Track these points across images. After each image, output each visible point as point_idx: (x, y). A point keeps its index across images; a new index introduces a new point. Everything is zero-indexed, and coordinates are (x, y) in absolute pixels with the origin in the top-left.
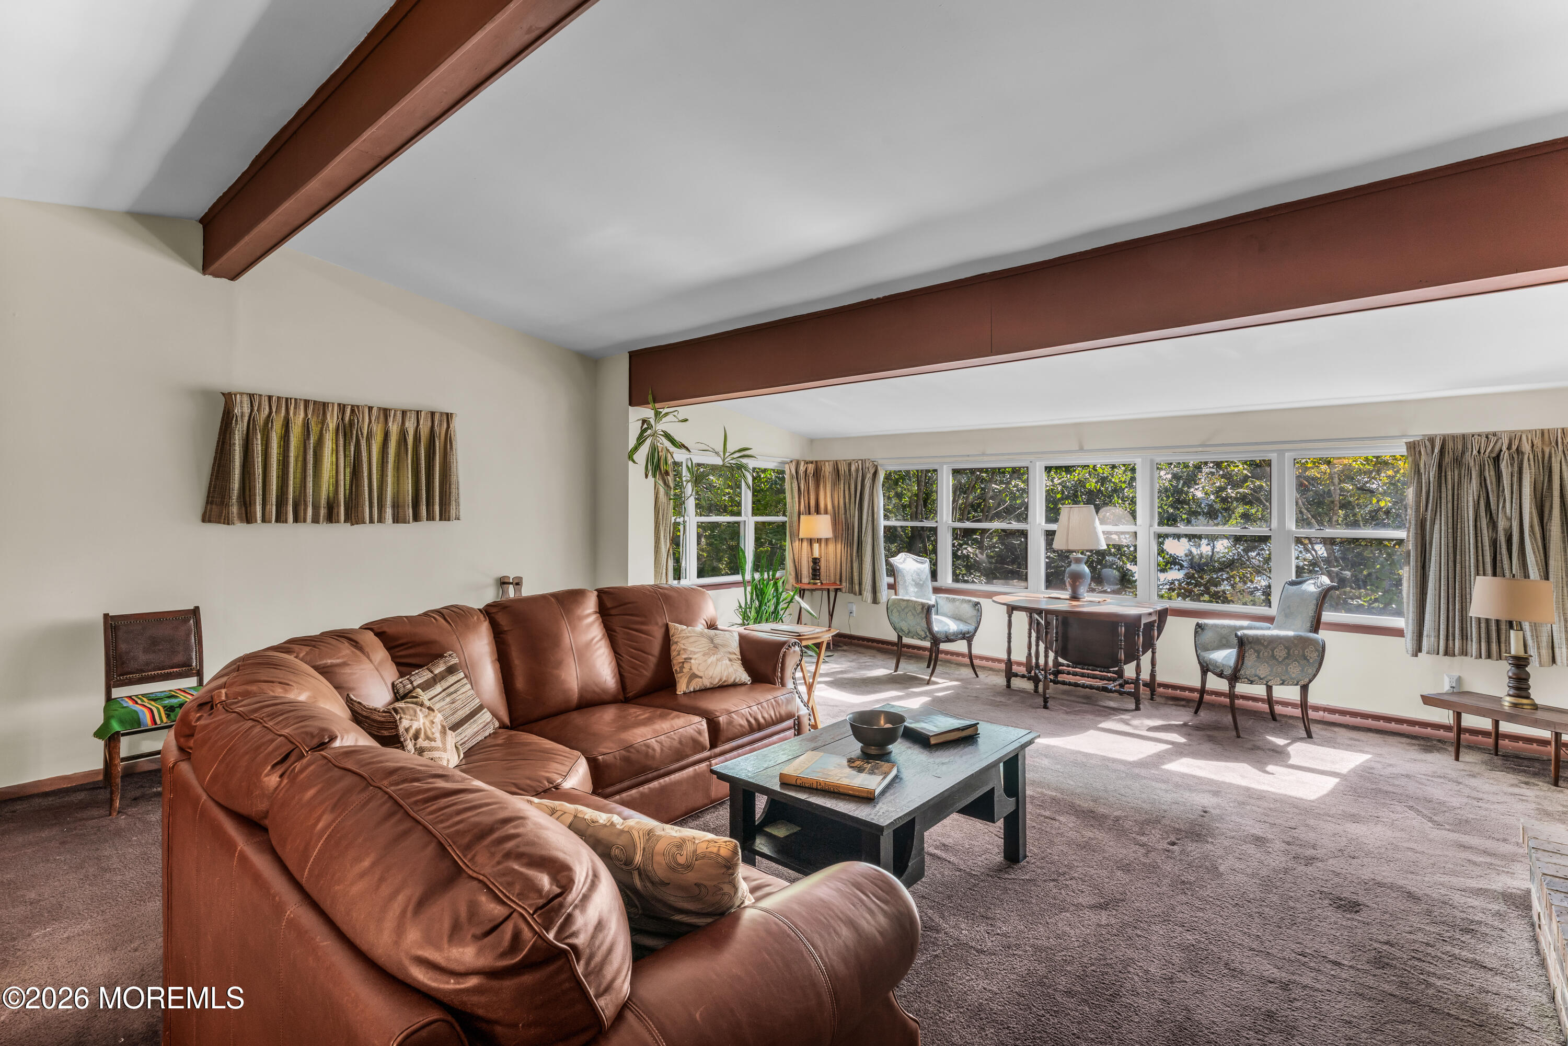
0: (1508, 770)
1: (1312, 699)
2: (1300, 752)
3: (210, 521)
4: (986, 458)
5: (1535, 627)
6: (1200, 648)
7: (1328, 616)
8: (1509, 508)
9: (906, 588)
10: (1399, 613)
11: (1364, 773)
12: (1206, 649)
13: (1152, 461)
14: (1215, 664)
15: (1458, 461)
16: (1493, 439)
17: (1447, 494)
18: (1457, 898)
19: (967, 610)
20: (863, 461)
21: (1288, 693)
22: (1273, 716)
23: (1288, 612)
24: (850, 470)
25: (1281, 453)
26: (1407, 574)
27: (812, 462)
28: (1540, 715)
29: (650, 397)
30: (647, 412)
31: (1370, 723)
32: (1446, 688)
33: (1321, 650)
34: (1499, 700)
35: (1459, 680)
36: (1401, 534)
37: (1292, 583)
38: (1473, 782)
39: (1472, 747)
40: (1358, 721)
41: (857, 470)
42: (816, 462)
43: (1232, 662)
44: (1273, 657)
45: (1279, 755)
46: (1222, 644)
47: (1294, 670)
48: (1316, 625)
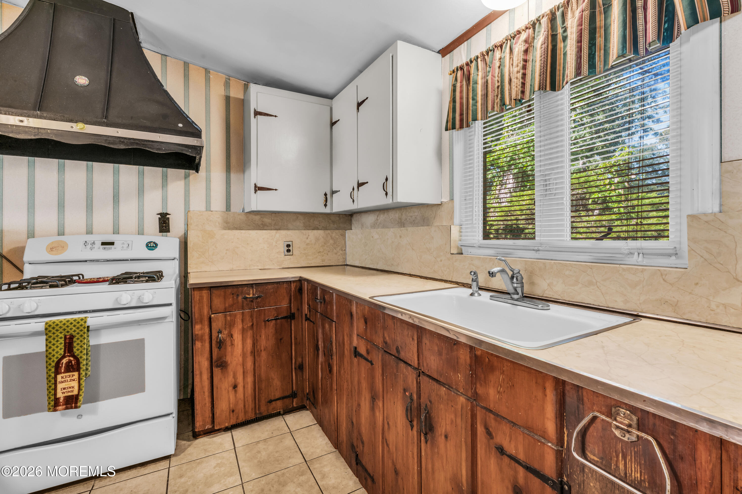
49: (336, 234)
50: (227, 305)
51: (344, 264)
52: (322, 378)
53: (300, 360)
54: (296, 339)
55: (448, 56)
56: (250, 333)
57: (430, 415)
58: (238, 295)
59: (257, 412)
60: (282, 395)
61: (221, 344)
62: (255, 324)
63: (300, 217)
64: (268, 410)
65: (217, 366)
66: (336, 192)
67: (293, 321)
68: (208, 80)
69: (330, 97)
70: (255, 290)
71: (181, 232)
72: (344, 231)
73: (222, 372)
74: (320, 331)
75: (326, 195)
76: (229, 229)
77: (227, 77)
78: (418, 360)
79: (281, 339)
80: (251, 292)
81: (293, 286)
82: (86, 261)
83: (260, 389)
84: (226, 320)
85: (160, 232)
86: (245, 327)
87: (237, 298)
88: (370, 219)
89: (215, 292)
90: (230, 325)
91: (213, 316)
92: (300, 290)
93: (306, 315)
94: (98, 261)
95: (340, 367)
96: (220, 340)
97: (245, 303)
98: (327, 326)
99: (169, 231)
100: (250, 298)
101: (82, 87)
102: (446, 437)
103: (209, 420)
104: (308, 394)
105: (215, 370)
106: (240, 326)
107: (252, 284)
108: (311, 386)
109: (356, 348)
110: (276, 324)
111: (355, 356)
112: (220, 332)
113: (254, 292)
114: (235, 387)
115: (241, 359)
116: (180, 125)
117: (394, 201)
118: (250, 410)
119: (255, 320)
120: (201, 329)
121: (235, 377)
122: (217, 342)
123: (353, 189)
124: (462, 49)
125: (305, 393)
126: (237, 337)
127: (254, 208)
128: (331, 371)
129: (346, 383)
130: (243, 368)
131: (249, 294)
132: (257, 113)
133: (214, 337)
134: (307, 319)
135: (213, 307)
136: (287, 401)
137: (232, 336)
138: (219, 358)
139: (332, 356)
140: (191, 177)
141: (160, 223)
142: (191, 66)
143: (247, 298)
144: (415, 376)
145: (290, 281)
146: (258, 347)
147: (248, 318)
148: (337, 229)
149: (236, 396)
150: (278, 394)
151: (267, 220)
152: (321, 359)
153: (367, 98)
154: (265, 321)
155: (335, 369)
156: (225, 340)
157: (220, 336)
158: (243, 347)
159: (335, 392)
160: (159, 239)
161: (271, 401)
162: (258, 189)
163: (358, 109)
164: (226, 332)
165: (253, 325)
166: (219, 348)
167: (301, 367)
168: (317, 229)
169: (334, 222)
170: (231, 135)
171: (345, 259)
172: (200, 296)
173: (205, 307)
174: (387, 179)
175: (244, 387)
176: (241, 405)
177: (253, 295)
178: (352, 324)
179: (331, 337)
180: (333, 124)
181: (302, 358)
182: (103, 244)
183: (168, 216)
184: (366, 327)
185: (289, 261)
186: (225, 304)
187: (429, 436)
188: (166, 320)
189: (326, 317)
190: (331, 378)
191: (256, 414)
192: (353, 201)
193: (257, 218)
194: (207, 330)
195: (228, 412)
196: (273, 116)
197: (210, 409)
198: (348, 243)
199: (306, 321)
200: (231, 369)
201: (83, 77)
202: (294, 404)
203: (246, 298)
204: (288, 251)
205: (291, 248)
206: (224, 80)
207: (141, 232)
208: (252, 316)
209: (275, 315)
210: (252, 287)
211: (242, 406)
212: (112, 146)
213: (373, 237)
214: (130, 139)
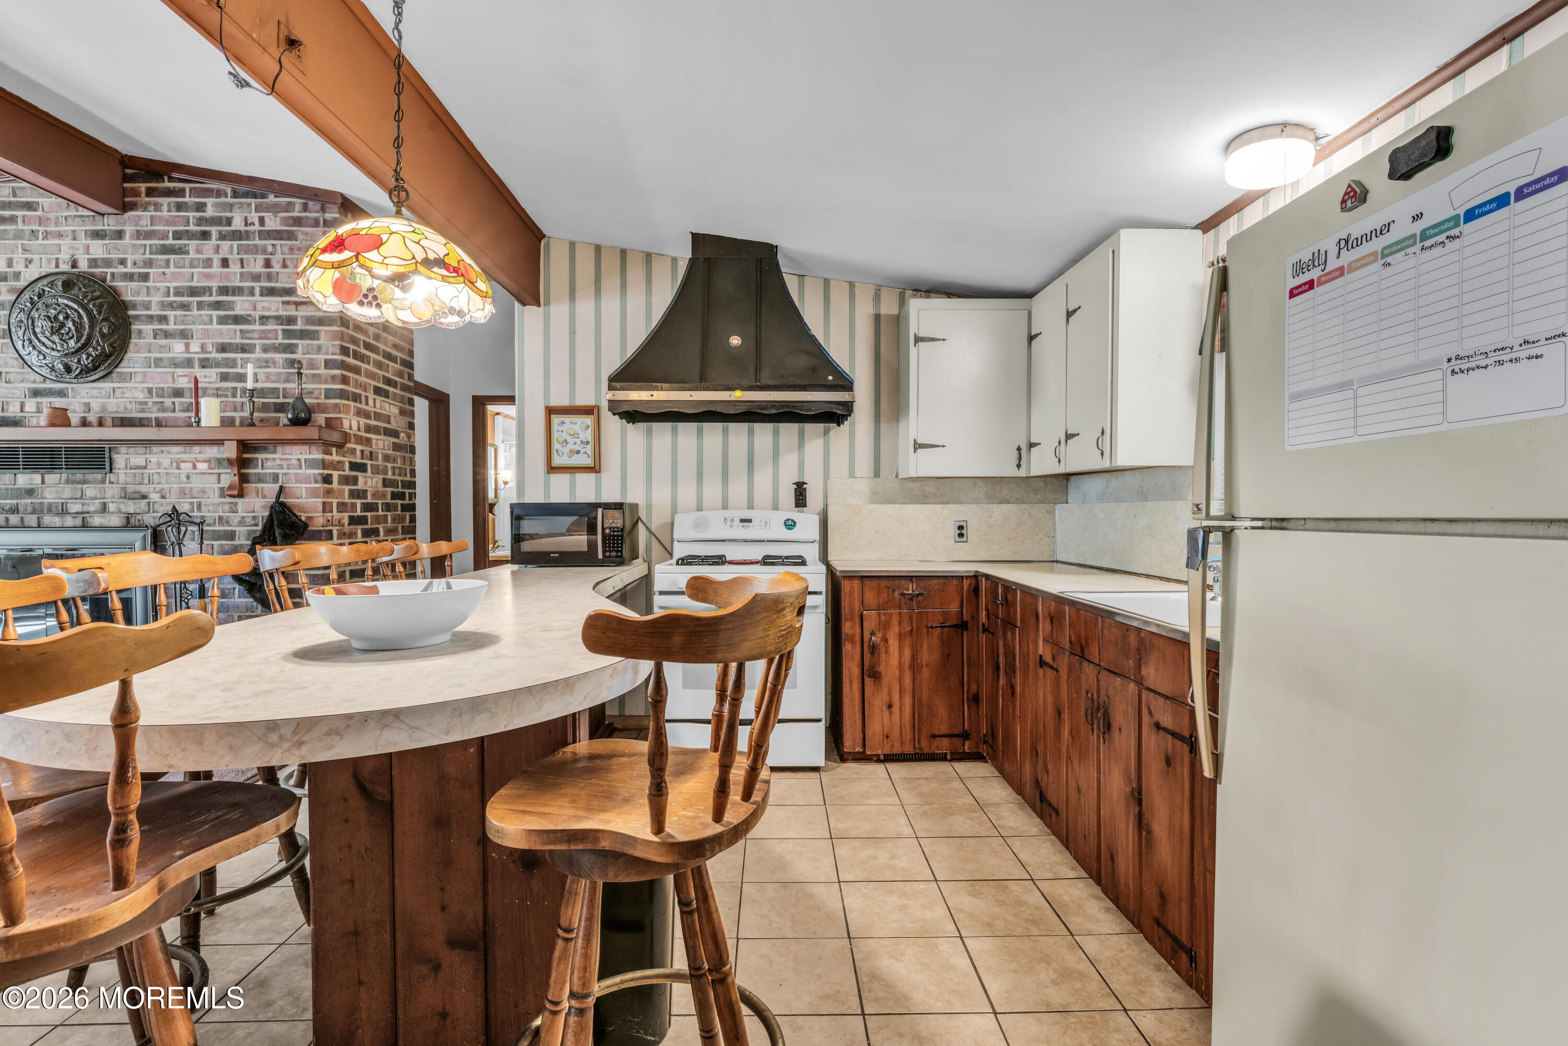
49: (1037, 510)
50: (881, 601)
51: (1052, 559)
52: (1003, 706)
53: (974, 687)
54: (969, 657)
55: (1212, 232)
56: (908, 641)
57: (1107, 713)
58: (894, 590)
59: (917, 746)
60: (950, 732)
61: (874, 648)
62: (914, 630)
63: (979, 482)
64: (930, 747)
65: (870, 676)
66: (1036, 445)
67: (965, 633)
68: (852, 297)
69: (1028, 295)
70: (915, 585)
71: (820, 507)
72: (1053, 505)
73: (875, 685)
74: (1001, 643)
75: (1019, 449)
76: (878, 503)
77: (877, 287)
78: (1100, 655)
79: (948, 655)
80: (911, 587)
81: (966, 584)
82: (724, 541)
83: (920, 717)
84: (880, 619)
85: (796, 507)
86: (903, 632)
87: (893, 593)
88: (1094, 485)
89: (866, 582)
90: (885, 626)
91: (865, 612)
92: (976, 590)
93: (983, 624)
94: (736, 540)
95: (1024, 686)
96: (873, 644)
97: (903, 600)
98: (1009, 634)
99: (805, 506)
100: (909, 594)
101: (737, 348)
102: (1120, 730)
103: (860, 742)
104: (984, 736)
105: (867, 680)
106: (897, 630)
107: (912, 577)
108: (989, 721)
109: (1041, 656)
110: (942, 634)
111: (1041, 667)
112: (873, 634)
113: (914, 587)
114: (890, 706)
115: (897, 672)
116: (830, 378)
117: (1114, 465)
118: (908, 741)
119: (915, 623)
120: (852, 627)
121: (890, 694)
122: (869, 645)
123: (1060, 443)
124: (1231, 225)
125: (982, 735)
126: (893, 643)
127: (913, 474)
128: (1013, 694)
129: (1030, 704)
130: (900, 685)
131: (908, 590)
132: (918, 340)
133: (866, 640)
134: (985, 630)
135: (866, 602)
136: (957, 741)
137: (886, 641)
138: (872, 667)
139: (1014, 673)
140: (831, 433)
141: (796, 495)
142: (832, 282)
143: (906, 594)
144: (1096, 673)
145: (962, 577)
146: (919, 661)
147: (906, 620)
148: (1041, 502)
149: (890, 718)
150: (944, 730)
151: (930, 489)
152: (1002, 681)
153: (1080, 307)
154: (927, 628)
155: (1019, 689)
156: (878, 645)
157: (873, 638)
158: (900, 659)
159: (1018, 720)
160: (796, 515)
161: (934, 736)
162: (918, 446)
163: (1068, 320)
164: (880, 635)
165: (912, 630)
166: (872, 653)
167: (976, 699)
168: (1008, 502)
169: (1035, 491)
170: (882, 370)
171: (1054, 552)
172: (851, 587)
173: (856, 600)
174: (1103, 433)
175: (901, 709)
176: (896, 732)
177: (913, 591)
178: (1038, 626)
179: (1014, 648)
180: (1031, 338)
181: (978, 686)
182: (742, 521)
183: (805, 486)
184: (1052, 627)
185: (962, 551)
186: (879, 599)
187: (1106, 736)
188: (817, 611)
189: (1009, 623)
190: (1014, 703)
191: (914, 747)
192: (1059, 461)
193: (916, 485)
194: (858, 630)
195: (881, 737)
196: (941, 340)
197: (860, 727)
198: (1058, 526)
199: (983, 632)
200: (885, 681)
201: (736, 337)
202: (966, 747)
203: (903, 595)
204: (961, 535)
205: (964, 531)
206: (873, 292)
207: (775, 507)
208: (911, 618)
209: (941, 621)
210: (912, 581)
211: (899, 734)
212: (764, 412)
213: (1095, 516)
214: (780, 402)
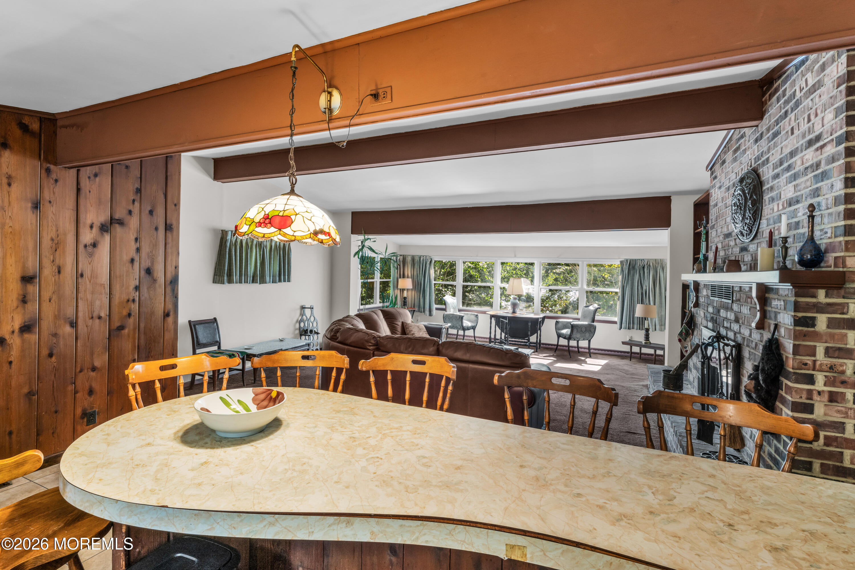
0: (643, 362)
1: (591, 347)
2: (588, 360)
3: (216, 283)
4: (478, 258)
5: (651, 320)
6: (557, 329)
7: (597, 318)
8: (646, 283)
9: (450, 309)
10: (616, 316)
11: (606, 365)
12: (559, 330)
13: (540, 262)
14: (563, 334)
15: (634, 268)
16: (643, 261)
17: (630, 278)
18: (633, 386)
19: (473, 318)
20: (426, 256)
21: (583, 344)
22: (579, 352)
23: (584, 317)
24: (420, 260)
25: (583, 262)
26: (619, 304)
27: (401, 255)
28: (652, 345)
29: (363, 232)
30: (361, 237)
31: (606, 352)
32: (628, 340)
33: (595, 328)
34: (641, 342)
35: (631, 337)
36: (617, 290)
37: (586, 307)
38: (635, 365)
39: (634, 358)
40: (603, 352)
41: (423, 260)
42: (403, 255)
43: (569, 333)
44: (582, 331)
45: (585, 362)
46: (564, 328)
47: (587, 335)
48: (593, 321)
